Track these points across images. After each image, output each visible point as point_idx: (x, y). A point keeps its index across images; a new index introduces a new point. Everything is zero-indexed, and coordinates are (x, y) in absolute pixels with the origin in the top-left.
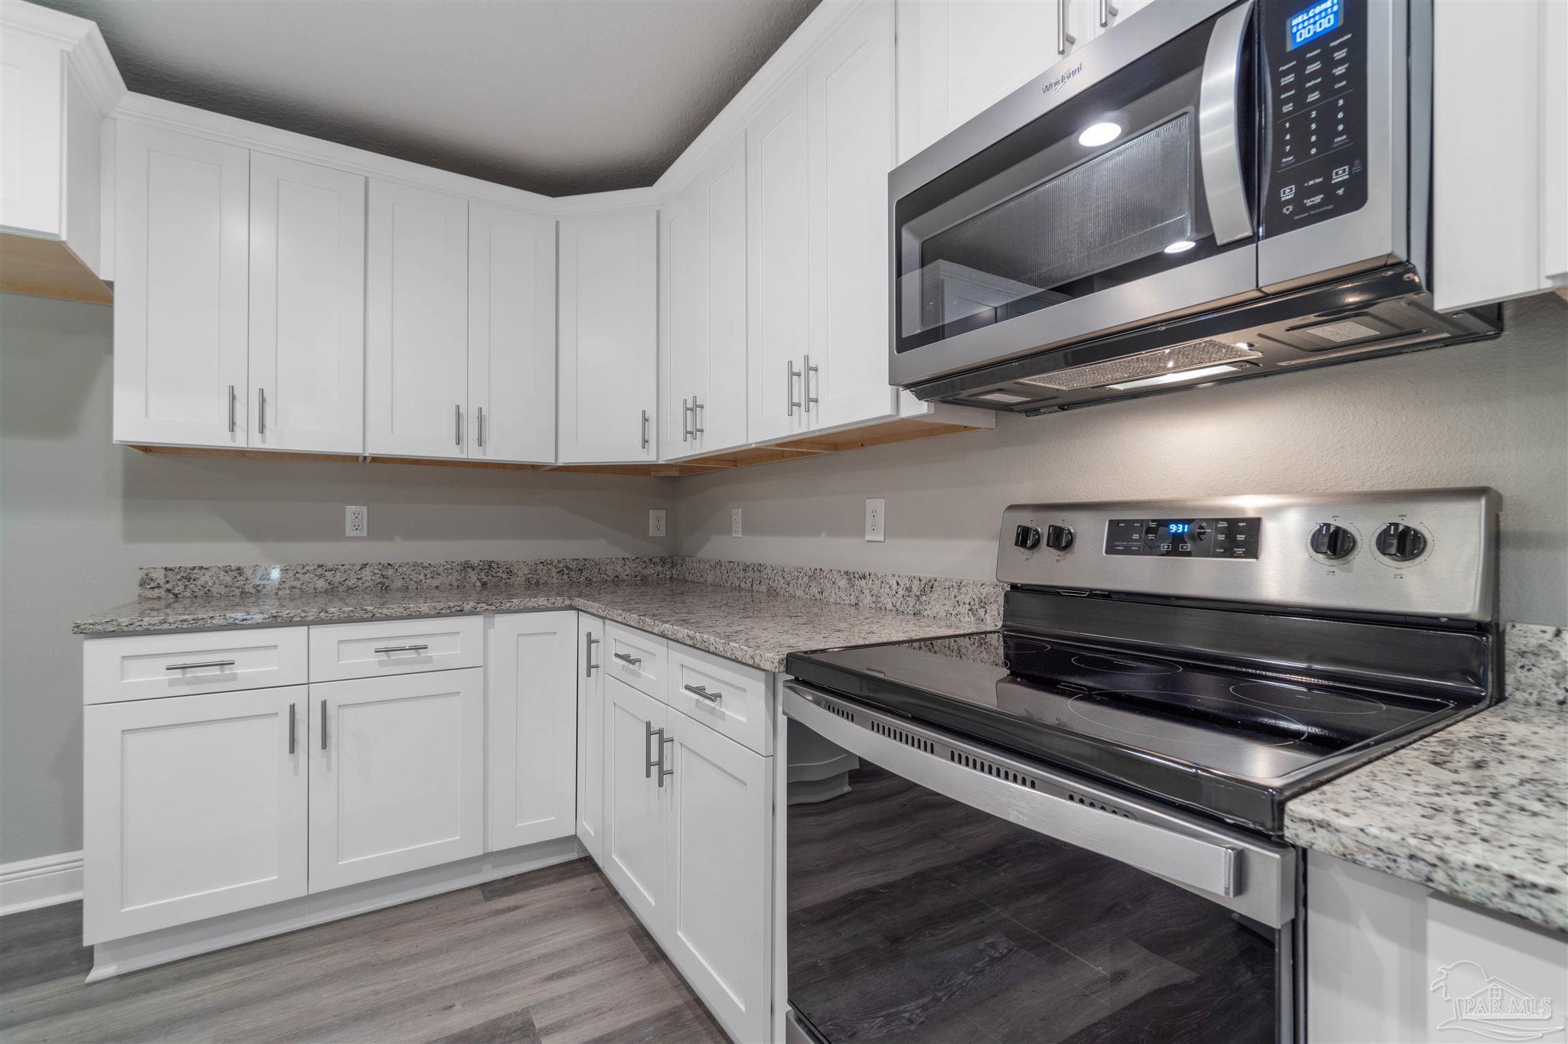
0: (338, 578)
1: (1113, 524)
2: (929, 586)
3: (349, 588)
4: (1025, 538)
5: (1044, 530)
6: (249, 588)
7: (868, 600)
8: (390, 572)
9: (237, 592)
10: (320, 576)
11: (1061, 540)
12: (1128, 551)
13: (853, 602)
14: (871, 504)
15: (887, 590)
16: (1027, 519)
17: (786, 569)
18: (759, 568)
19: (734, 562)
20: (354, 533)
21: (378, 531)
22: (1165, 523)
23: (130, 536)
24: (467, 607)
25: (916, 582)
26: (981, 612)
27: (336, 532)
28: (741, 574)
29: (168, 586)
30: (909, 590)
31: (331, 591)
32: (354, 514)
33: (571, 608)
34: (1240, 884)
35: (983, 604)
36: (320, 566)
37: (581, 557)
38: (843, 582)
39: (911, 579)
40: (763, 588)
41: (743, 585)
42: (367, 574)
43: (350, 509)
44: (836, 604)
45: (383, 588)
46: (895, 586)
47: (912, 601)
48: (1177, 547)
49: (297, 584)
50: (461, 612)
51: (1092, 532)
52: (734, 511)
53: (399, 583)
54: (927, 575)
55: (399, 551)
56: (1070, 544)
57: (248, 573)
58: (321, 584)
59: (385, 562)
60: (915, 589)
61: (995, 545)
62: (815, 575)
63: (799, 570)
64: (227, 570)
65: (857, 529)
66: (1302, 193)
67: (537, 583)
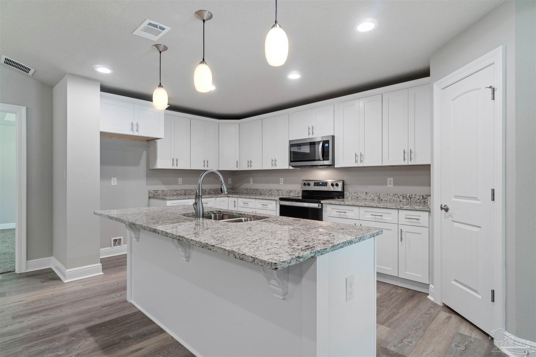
0: (178, 192)
1: (314, 183)
2: (291, 191)
3: (180, 194)
4: (305, 184)
5: (307, 183)
6: (165, 194)
7: (281, 194)
8: (186, 191)
9: (163, 195)
10: (176, 192)
11: (309, 185)
12: (316, 186)
13: (278, 194)
14: (281, 179)
15: (284, 192)
16: (305, 182)
17: (264, 190)
18: (258, 190)
19: (251, 189)
20: (180, 184)
21: (184, 183)
22: (319, 183)
23: (147, 184)
24: (213, 196)
25: (289, 191)
26: (299, 194)
27: (177, 184)
28: (253, 191)
29: (154, 194)
30: (288, 192)
31: (177, 195)
32: (180, 180)
33: (227, 197)
34: (319, 206)
35: (299, 193)
36: (175, 190)
37: (217, 188)
38: (276, 191)
39: (288, 190)
40: (259, 193)
41: (253, 193)
42: (183, 191)
43: (179, 179)
44: (275, 195)
45: (185, 194)
46: (285, 191)
47: (288, 194)
48: (320, 185)
49: (172, 193)
50: (212, 197)
51: (312, 183)
52: (250, 179)
53: (188, 193)
54: (290, 190)
55: (187, 187)
56: (310, 185)
57: (165, 191)
58: (176, 193)
59: (185, 189)
60: (289, 192)
61: (301, 185)
62: (270, 190)
63: (267, 190)
64: (162, 191)
65: (278, 183)
66: (326, 158)
67: (210, 193)
